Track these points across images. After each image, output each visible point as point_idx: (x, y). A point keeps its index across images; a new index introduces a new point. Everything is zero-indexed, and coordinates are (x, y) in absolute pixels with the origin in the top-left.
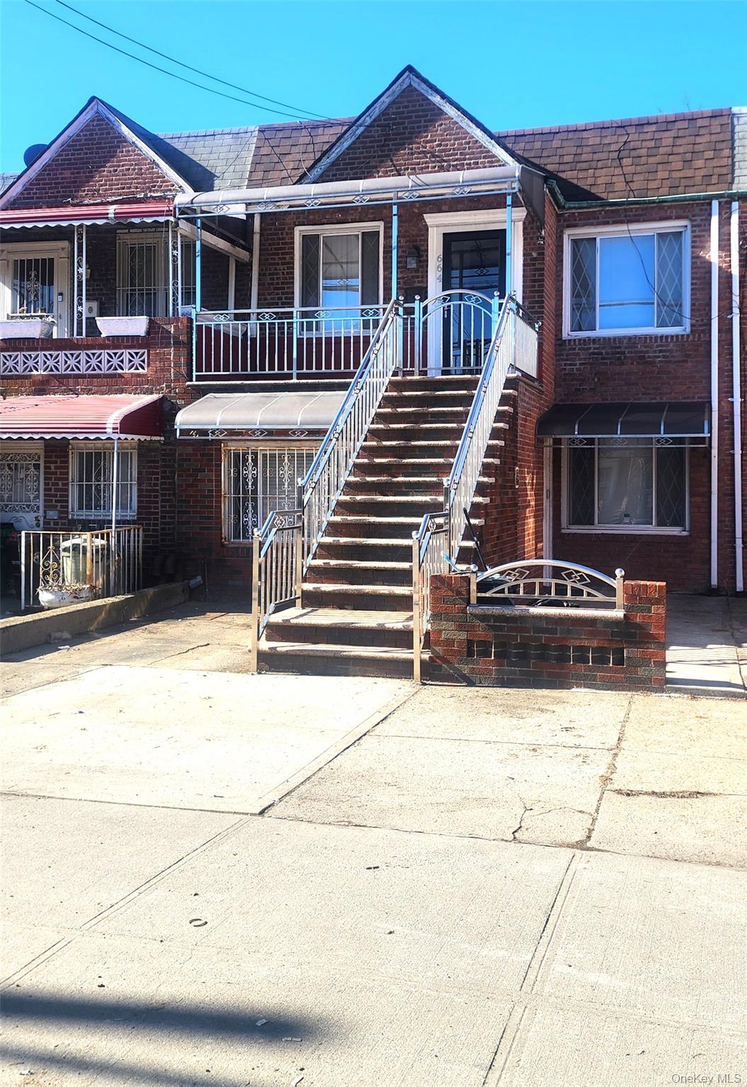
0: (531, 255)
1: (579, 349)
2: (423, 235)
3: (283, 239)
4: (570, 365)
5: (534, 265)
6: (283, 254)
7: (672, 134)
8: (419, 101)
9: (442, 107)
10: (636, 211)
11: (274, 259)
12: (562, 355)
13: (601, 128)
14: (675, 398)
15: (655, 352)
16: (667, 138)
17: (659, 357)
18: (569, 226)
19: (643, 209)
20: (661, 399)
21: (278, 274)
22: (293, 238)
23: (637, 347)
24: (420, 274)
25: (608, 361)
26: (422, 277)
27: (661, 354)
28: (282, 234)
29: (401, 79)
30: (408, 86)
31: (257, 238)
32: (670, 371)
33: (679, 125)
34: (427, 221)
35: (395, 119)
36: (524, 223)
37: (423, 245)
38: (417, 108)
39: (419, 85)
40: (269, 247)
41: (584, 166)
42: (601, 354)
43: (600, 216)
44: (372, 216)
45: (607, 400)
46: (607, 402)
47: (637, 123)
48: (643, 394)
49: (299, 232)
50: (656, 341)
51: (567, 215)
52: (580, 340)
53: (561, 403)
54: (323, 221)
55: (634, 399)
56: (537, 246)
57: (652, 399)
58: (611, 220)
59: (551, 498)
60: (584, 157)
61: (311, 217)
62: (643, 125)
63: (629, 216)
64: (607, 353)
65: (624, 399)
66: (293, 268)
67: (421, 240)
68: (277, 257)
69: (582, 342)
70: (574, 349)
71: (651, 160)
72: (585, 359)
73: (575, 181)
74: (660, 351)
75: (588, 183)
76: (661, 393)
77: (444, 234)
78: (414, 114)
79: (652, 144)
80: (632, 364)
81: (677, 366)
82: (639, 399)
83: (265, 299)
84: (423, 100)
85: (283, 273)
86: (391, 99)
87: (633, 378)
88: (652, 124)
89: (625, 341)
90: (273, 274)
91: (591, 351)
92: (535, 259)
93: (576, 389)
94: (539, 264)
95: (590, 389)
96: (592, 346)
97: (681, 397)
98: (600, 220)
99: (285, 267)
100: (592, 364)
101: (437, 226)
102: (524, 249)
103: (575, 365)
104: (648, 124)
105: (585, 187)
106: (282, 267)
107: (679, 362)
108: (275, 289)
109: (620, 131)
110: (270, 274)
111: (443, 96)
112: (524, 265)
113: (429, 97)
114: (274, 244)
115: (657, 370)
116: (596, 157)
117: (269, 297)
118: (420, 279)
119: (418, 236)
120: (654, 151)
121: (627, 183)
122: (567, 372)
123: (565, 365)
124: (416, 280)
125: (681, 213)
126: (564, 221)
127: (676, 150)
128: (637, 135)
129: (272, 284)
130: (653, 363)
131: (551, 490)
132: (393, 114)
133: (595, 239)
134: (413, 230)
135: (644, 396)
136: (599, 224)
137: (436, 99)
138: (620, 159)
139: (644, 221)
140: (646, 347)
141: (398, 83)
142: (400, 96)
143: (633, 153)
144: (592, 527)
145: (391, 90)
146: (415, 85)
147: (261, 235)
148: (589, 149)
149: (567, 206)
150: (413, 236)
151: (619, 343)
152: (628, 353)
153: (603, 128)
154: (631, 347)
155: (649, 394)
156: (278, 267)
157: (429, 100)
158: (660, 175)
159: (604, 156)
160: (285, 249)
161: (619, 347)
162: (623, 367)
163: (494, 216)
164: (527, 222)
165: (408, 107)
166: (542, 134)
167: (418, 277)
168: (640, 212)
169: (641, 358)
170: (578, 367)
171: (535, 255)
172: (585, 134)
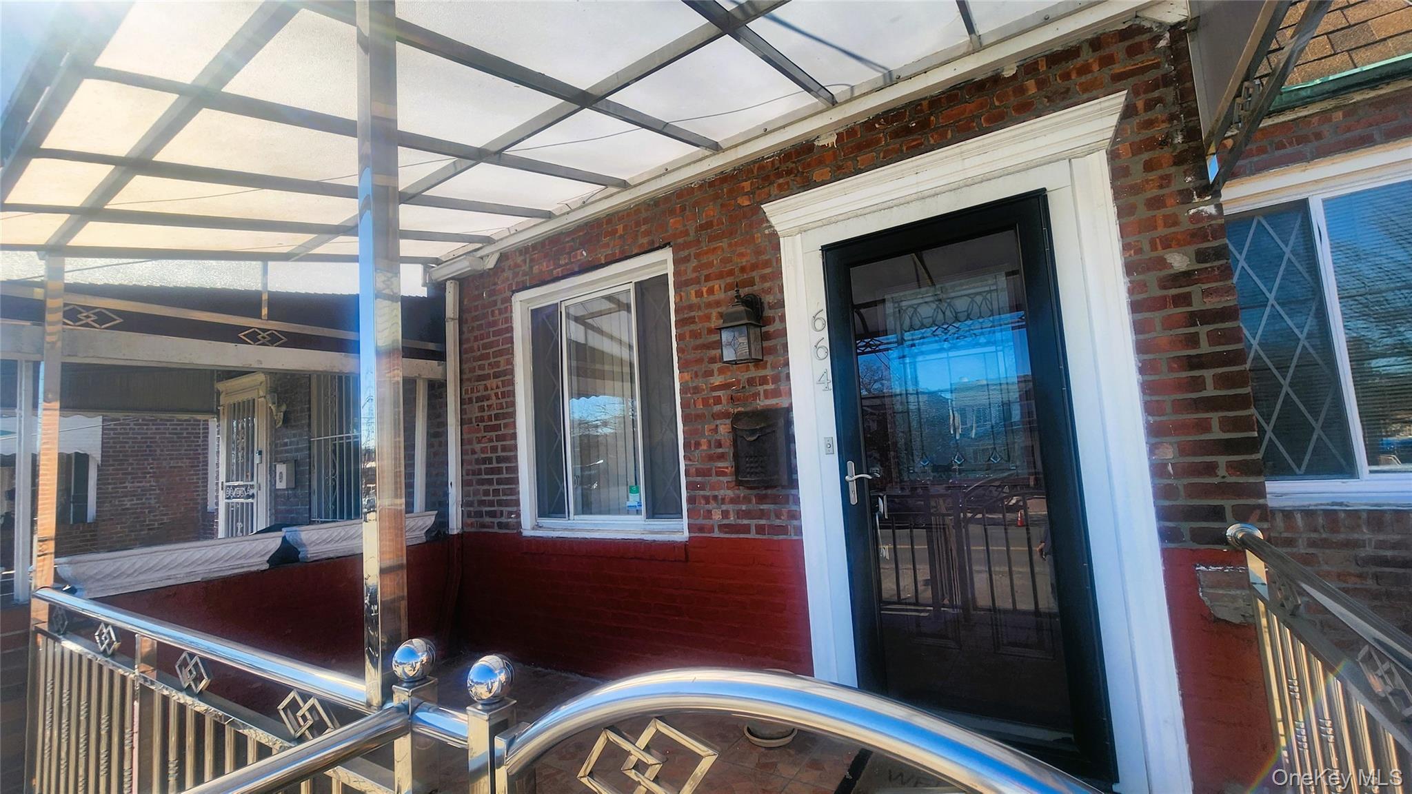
0: (1162, 263)
2: (768, 262)
3: (495, 323)
5: (1185, 299)
6: (497, 354)
11: (483, 367)
21: (490, 397)
22: (511, 319)
24: (768, 372)
26: (776, 379)
28: (493, 315)
31: (452, 329)
34: (773, 221)
36: (1113, 156)
37: (769, 292)
40: (475, 345)
44: (645, 240)
49: (521, 304)
56: (1186, 225)
66: (512, 383)
67: (764, 278)
68: (487, 363)
77: (824, 248)
83: (474, 452)
85: (496, 395)
90: (482, 398)
92: (1185, 277)
94: (1207, 293)
99: (500, 381)
101: (803, 230)
106: (494, 382)
108: (487, 429)
110: (478, 400)
114: (482, 337)
117: (477, 447)
118: (770, 387)
119: (754, 267)
124: (761, 389)
129: (482, 419)
134: (742, 255)
147: (461, 321)
150: (743, 269)
156: (488, 383)
163: (986, 158)
164: (1124, 149)
167: (763, 380)
171: (1179, 261)
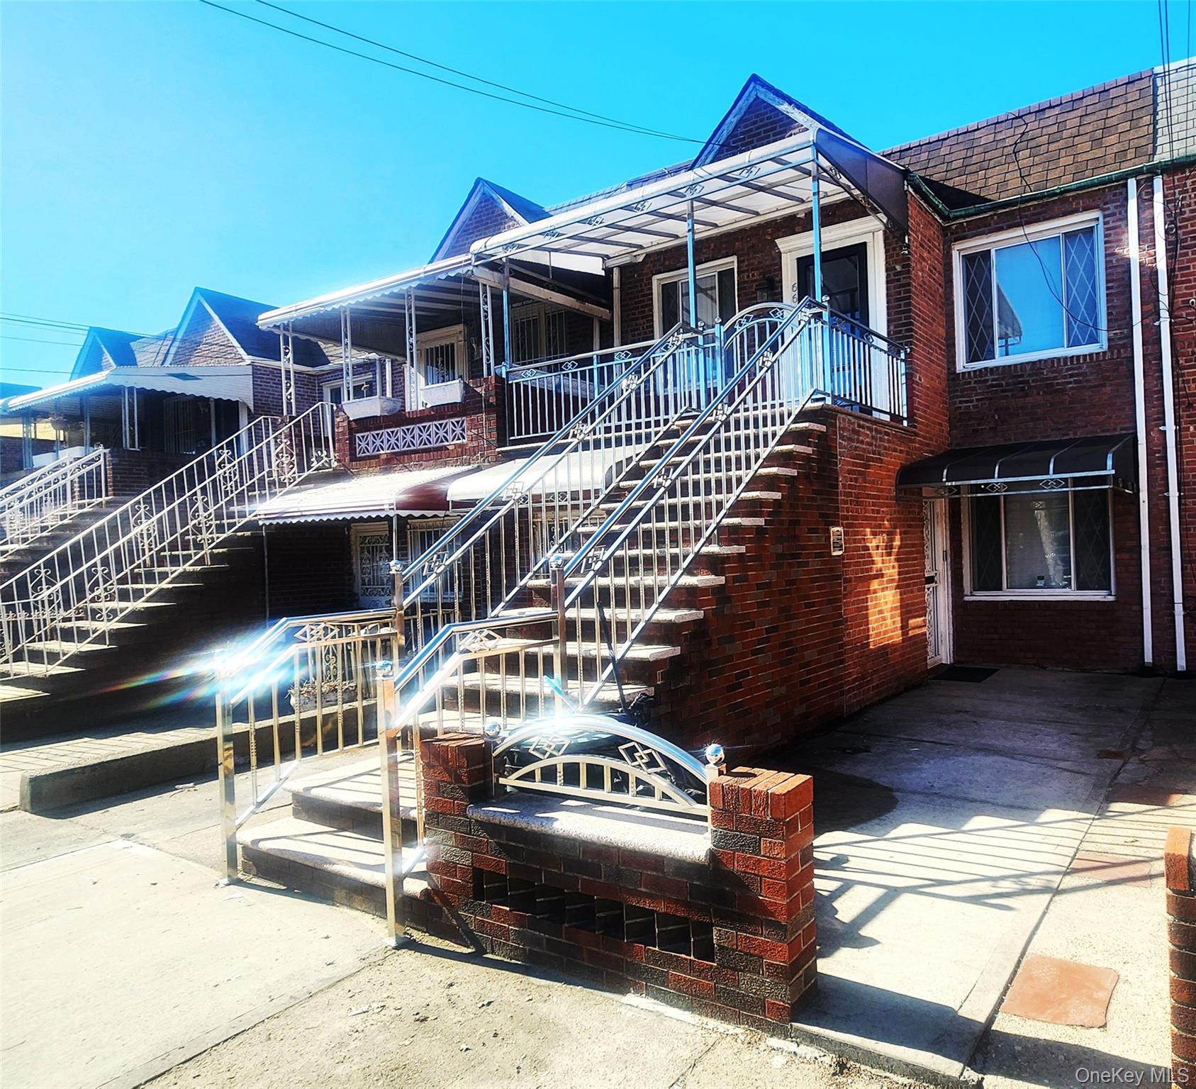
0: (894, 268)
1: (975, 382)
2: (776, 264)
3: (642, 291)
4: (967, 402)
5: (898, 280)
6: (642, 307)
7: (1079, 113)
8: (767, 113)
9: (790, 115)
10: (1034, 209)
11: (634, 314)
12: (957, 391)
13: (996, 124)
14: (1092, 432)
15: (1065, 377)
16: (1072, 120)
17: (1070, 383)
18: (956, 240)
19: (1042, 205)
20: (1075, 434)
21: (638, 329)
22: (651, 289)
23: (1043, 373)
25: (1009, 394)
27: (1072, 380)
28: (641, 286)
29: (747, 92)
30: (754, 100)
31: (616, 293)
32: (1085, 399)
33: (1086, 101)
34: (779, 247)
35: (744, 139)
36: (885, 233)
37: (777, 276)
38: (766, 121)
39: (765, 95)
41: (974, 168)
42: (1001, 385)
43: (992, 222)
44: (725, 252)
45: (1010, 439)
46: (1011, 443)
47: (1037, 109)
48: (1053, 430)
49: (657, 281)
50: (1065, 364)
51: (954, 227)
52: (975, 371)
53: (957, 448)
54: (678, 265)
55: (1043, 437)
56: (901, 257)
57: (1064, 435)
58: (1004, 225)
59: (949, 560)
60: (975, 159)
61: (667, 263)
62: (1044, 110)
63: (1026, 216)
64: (1008, 384)
65: (1031, 438)
66: (652, 321)
67: (775, 270)
68: (637, 312)
69: (978, 373)
70: (970, 383)
71: (1052, 147)
72: (982, 394)
73: (962, 188)
74: (1071, 376)
75: (978, 186)
76: (1075, 428)
77: (798, 259)
78: (762, 130)
79: (1055, 128)
80: (1038, 394)
81: (1093, 392)
82: (1048, 436)
84: (771, 111)
85: (643, 328)
86: (739, 117)
87: (1039, 411)
88: (1054, 107)
89: (1028, 367)
90: (634, 330)
91: (990, 383)
92: (899, 273)
93: (973, 430)
94: (904, 278)
95: (990, 428)
96: (989, 377)
97: (1099, 431)
98: (993, 226)
99: (645, 320)
100: (990, 399)
101: (791, 251)
102: (886, 263)
103: (972, 401)
104: (1051, 107)
105: (974, 192)
106: (642, 321)
107: (1094, 386)
109: (1016, 123)
110: (631, 331)
111: (790, 101)
112: (887, 282)
113: (777, 107)
114: (634, 298)
115: (1069, 399)
116: (988, 156)
119: (771, 265)
120: (1057, 136)
121: (1022, 177)
122: (962, 411)
123: (960, 402)
125: (1089, 202)
126: (952, 234)
127: (1082, 129)
128: (1037, 123)
130: (1063, 391)
131: (949, 552)
132: (742, 134)
133: (990, 250)
134: (766, 260)
135: (1055, 432)
136: (992, 231)
137: (785, 107)
138: (1015, 153)
139: (1045, 219)
140: (1053, 373)
141: (744, 98)
142: (747, 112)
143: (1032, 144)
144: (1000, 593)
145: (737, 107)
146: (762, 97)
147: (621, 289)
148: (981, 149)
149: (951, 216)
150: (767, 266)
151: (1021, 370)
152: (1033, 382)
153: (998, 123)
154: (1036, 374)
155: (1059, 429)
156: (638, 322)
157: (777, 109)
158: (1062, 162)
159: (998, 153)
160: (643, 301)
161: (1022, 376)
162: (1028, 400)
163: (851, 229)
165: (755, 123)
166: (929, 143)
168: (1038, 210)
169: (1049, 388)
170: (975, 403)
171: (898, 268)
172: (977, 134)
